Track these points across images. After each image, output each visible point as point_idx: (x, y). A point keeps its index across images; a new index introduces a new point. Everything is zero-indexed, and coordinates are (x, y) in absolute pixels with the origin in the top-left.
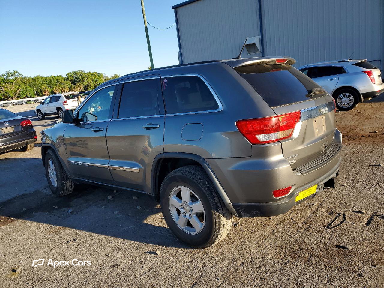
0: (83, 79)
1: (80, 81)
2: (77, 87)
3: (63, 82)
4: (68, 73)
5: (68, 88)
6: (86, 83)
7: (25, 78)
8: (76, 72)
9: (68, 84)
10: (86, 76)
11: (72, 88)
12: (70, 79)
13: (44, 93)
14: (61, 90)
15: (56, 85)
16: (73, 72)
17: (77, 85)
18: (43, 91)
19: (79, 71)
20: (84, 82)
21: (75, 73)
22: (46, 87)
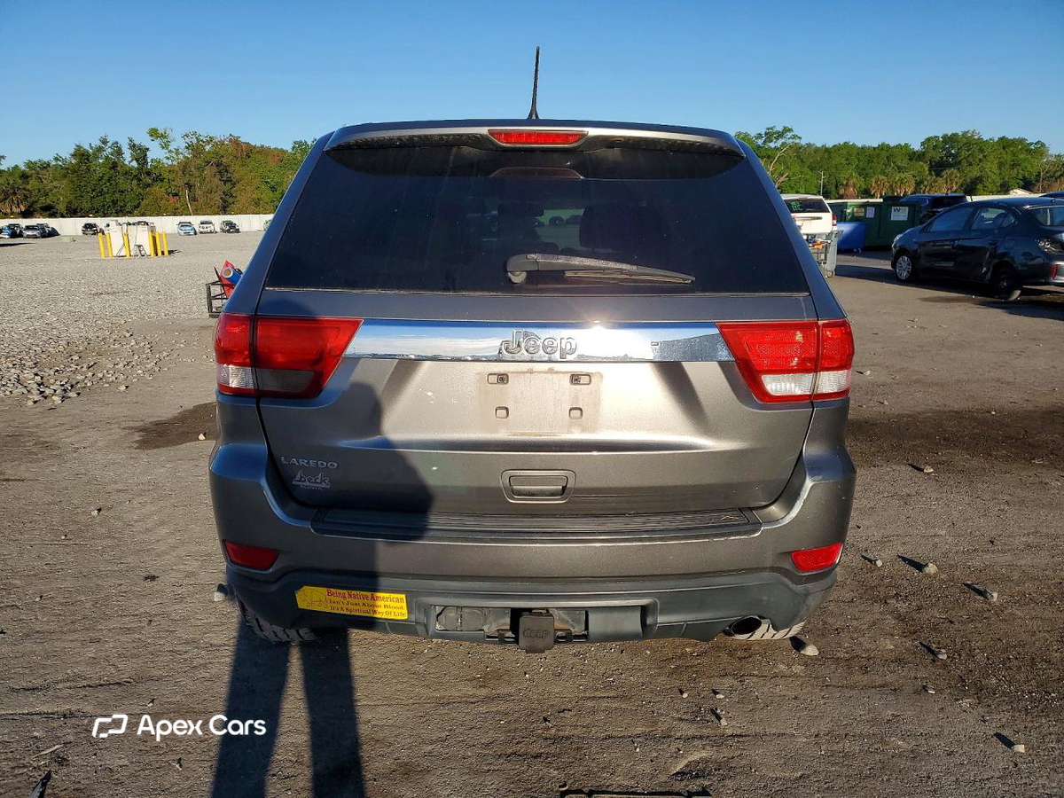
0: (971, 159)
1: (957, 164)
2: (940, 180)
3: (904, 163)
4: (928, 140)
5: (913, 182)
6: (975, 172)
7: (809, 145)
8: (955, 135)
9: (919, 172)
10: (981, 150)
11: (926, 183)
12: (928, 156)
13: (842, 191)
14: (891, 186)
15: (883, 173)
16: (945, 137)
17: (942, 177)
18: (842, 184)
19: (965, 134)
20: (969, 169)
21: (950, 140)
22: (851, 175)
